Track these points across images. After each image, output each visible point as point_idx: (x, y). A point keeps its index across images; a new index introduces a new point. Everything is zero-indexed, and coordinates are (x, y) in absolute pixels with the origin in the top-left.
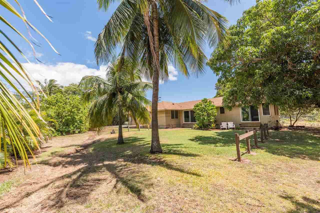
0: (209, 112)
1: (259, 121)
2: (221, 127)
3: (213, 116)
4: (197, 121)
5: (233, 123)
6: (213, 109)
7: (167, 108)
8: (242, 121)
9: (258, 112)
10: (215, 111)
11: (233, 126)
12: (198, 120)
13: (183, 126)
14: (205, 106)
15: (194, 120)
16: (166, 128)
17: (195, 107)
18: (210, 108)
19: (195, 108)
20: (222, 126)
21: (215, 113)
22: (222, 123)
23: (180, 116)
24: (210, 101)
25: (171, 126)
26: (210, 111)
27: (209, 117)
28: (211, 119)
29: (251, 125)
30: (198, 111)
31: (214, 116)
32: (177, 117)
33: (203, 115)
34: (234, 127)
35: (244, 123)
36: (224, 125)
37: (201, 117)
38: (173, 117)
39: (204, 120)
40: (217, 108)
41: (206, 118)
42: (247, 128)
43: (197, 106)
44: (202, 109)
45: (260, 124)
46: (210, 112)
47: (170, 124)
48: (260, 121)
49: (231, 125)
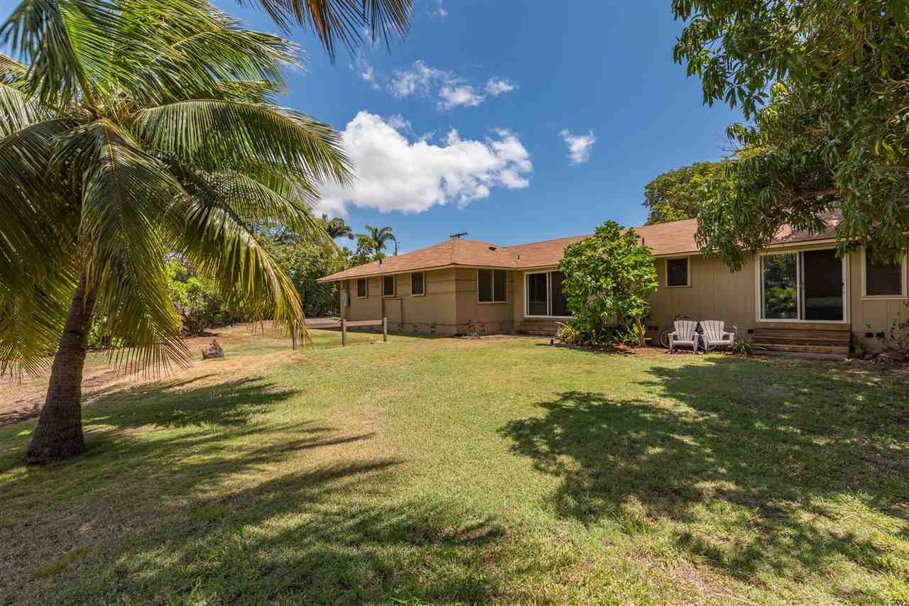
0: (623, 278)
1: (841, 318)
2: (673, 342)
3: (639, 293)
4: (574, 313)
5: (722, 324)
6: (642, 264)
7: (460, 261)
8: (761, 320)
9: (844, 281)
10: (650, 274)
11: (726, 337)
12: (578, 310)
13: (523, 328)
14: (611, 252)
15: (561, 307)
16: (458, 335)
17: (567, 255)
18: (631, 260)
19: (569, 263)
20: (675, 338)
21: (650, 281)
22: (676, 323)
23: (512, 292)
24: (630, 233)
25: (478, 327)
26: (628, 272)
27: (622, 299)
28: (633, 307)
29: (802, 336)
30: (578, 274)
31: (646, 295)
32: (501, 296)
33: (600, 288)
34: (730, 341)
35: (772, 326)
36: (683, 331)
37: (591, 299)
38: (484, 296)
39: (603, 310)
40: (658, 262)
41: (609, 302)
42: (787, 347)
43: (577, 253)
44: (597, 265)
45: (849, 333)
46: (632, 275)
47: (474, 321)
48: (845, 320)
49: (714, 332)
